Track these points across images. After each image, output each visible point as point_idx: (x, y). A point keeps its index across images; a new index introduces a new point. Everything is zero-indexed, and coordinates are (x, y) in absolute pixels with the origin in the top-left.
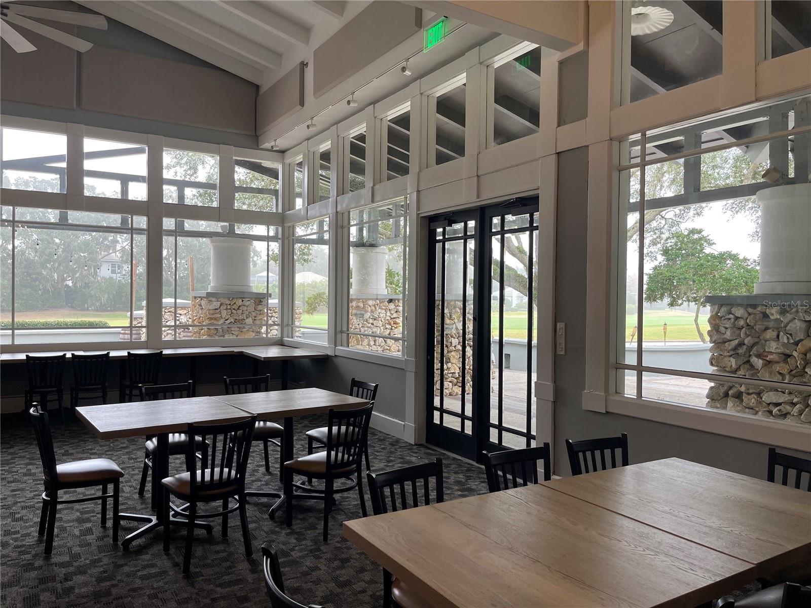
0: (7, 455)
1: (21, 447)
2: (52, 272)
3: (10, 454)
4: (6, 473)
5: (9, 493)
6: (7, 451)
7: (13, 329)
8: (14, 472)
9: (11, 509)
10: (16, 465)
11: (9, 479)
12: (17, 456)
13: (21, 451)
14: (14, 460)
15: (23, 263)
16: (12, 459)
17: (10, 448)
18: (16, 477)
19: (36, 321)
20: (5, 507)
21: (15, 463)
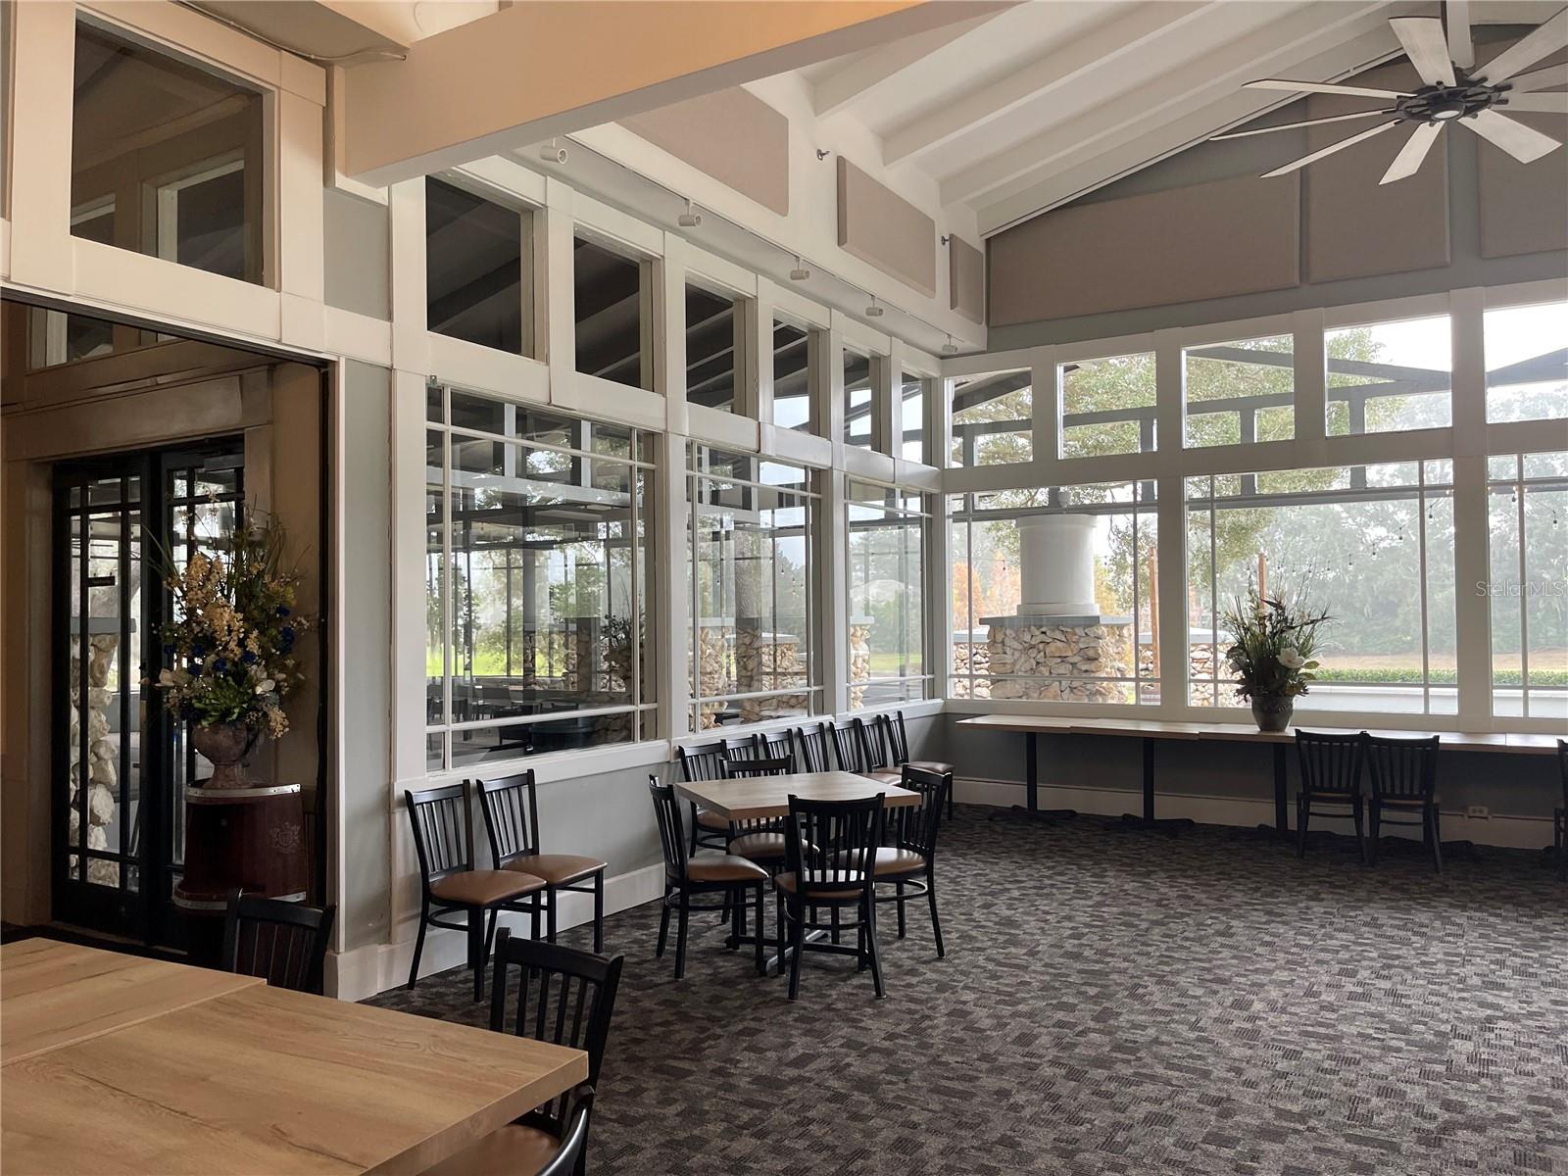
0: (1531, 930)
1: (1558, 920)
2: (1562, 575)
3: (1537, 928)
4: (1537, 965)
5: (1548, 1005)
6: (1531, 923)
7: (1526, 688)
8: (1551, 966)
9: (1557, 1038)
10: (1554, 953)
11: (1543, 978)
12: (1551, 935)
13: (1558, 928)
14: (1546, 941)
15: (1506, 560)
16: (1544, 939)
17: (1535, 917)
18: (1558, 976)
19: (1545, 671)
20: (1543, 1030)
21: (1549, 948)
